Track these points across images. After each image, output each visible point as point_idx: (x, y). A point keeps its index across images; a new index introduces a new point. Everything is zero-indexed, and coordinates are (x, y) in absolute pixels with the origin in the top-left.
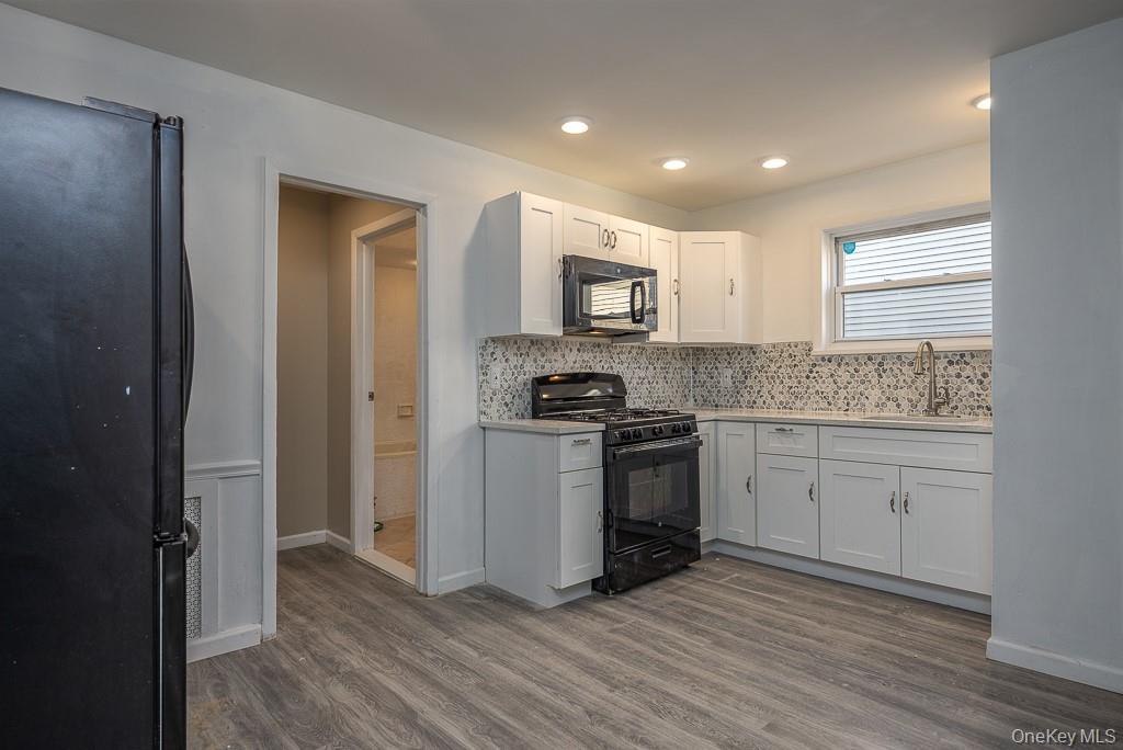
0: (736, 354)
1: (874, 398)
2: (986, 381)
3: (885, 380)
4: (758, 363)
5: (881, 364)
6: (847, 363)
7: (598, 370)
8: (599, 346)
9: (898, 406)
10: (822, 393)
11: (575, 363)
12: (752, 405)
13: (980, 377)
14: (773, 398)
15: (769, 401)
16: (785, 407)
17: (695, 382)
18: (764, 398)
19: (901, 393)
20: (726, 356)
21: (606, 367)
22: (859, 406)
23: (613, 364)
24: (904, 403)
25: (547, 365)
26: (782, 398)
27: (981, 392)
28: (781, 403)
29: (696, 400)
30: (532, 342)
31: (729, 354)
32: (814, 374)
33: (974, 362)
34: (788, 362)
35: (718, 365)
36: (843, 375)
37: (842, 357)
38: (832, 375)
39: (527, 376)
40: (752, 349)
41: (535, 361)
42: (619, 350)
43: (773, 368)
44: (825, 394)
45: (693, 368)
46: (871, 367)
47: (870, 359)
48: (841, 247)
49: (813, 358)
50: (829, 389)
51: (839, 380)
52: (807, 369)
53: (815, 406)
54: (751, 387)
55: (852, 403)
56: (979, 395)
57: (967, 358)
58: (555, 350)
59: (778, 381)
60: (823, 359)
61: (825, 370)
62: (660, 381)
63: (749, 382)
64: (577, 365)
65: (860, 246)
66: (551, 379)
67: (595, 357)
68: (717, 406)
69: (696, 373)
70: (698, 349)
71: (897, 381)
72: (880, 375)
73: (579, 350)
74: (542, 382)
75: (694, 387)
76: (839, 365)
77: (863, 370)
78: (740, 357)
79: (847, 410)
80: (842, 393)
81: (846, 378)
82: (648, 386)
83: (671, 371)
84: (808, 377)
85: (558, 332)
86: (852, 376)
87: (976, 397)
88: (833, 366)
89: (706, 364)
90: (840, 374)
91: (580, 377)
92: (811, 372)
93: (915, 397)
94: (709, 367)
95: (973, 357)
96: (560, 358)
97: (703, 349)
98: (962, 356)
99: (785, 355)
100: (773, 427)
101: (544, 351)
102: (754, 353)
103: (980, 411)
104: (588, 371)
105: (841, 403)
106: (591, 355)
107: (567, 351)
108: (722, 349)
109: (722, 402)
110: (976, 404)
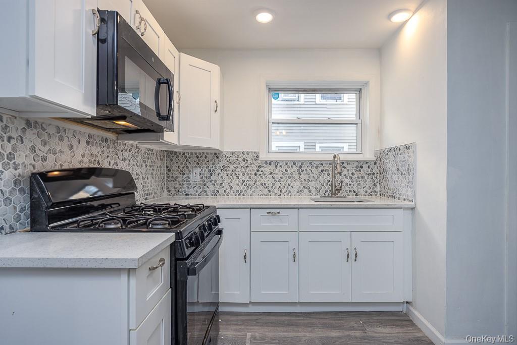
0: (203, 158)
1: (296, 188)
2: (353, 177)
3: (303, 176)
4: (221, 164)
5: (300, 167)
6: (281, 166)
7: (105, 165)
8: (106, 140)
9: (310, 191)
10: (265, 184)
11: (83, 156)
12: (216, 193)
13: (351, 175)
14: (231, 188)
15: (228, 190)
16: (240, 194)
17: (168, 177)
18: (225, 189)
19: (312, 184)
20: (195, 159)
21: (112, 162)
22: (287, 192)
23: (118, 161)
24: (313, 190)
25: (51, 157)
26: (237, 188)
27: (351, 183)
28: (237, 191)
29: (169, 191)
30: (28, 123)
31: (197, 157)
32: (260, 173)
33: (349, 167)
34: (243, 164)
35: (188, 165)
36: (278, 173)
37: (277, 162)
38: (271, 173)
39: (20, 171)
40: (217, 155)
41: (33, 149)
42: (122, 147)
43: (232, 168)
44: (267, 185)
45: (167, 167)
46: (295, 168)
47: (294, 164)
48: (271, 95)
49: (259, 162)
50: (269, 181)
51: (275, 176)
52: (255, 169)
53: (260, 193)
54: (215, 181)
55: (284, 191)
56: (350, 185)
57: (345, 165)
58: (61, 139)
59: (235, 177)
60: (266, 163)
61: (267, 169)
62: (149, 176)
63: (213, 177)
64: (86, 159)
65: (282, 96)
66: (50, 174)
67: (103, 152)
68: (187, 195)
69: (169, 170)
70: (171, 152)
71: (309, 177)
72: (300, 173)
73: (87, 142)
74: (40, 179)
75: (167, 181)
76: (276, 167)
77: (290, 170)
78: (206, 160)
79: (280, 195)
80: (278, 184)
81: (280, 175)
82: (142, 181)
83: (155, 168)
84: (256, 174)
85: (91, 111)
86: (284, 174)
87: (349, 186)
88: (272, 167)
89: (179, 164)
90: (276, 172)
91: (83, 172)
92: (258, 171)
93: (319, 186)
94: (181, 167)
95: (348, 164)
96: (66, 149)
97: (175, 153)
98: (343, 163)
99: (240, 159)
100: (265, 211)
101: (46, 137)
102: (218, 157)
103: (350, 193)
104: (96, 166)
105: (277, 191)
106: (99, 149)
107: (75, 143)
108: (192, 154)
109: (192, 191)
110: (349, 190)
